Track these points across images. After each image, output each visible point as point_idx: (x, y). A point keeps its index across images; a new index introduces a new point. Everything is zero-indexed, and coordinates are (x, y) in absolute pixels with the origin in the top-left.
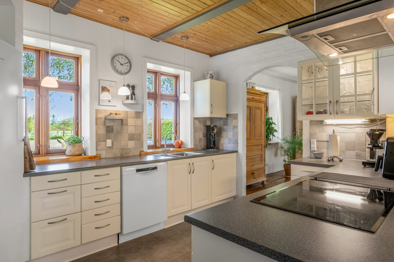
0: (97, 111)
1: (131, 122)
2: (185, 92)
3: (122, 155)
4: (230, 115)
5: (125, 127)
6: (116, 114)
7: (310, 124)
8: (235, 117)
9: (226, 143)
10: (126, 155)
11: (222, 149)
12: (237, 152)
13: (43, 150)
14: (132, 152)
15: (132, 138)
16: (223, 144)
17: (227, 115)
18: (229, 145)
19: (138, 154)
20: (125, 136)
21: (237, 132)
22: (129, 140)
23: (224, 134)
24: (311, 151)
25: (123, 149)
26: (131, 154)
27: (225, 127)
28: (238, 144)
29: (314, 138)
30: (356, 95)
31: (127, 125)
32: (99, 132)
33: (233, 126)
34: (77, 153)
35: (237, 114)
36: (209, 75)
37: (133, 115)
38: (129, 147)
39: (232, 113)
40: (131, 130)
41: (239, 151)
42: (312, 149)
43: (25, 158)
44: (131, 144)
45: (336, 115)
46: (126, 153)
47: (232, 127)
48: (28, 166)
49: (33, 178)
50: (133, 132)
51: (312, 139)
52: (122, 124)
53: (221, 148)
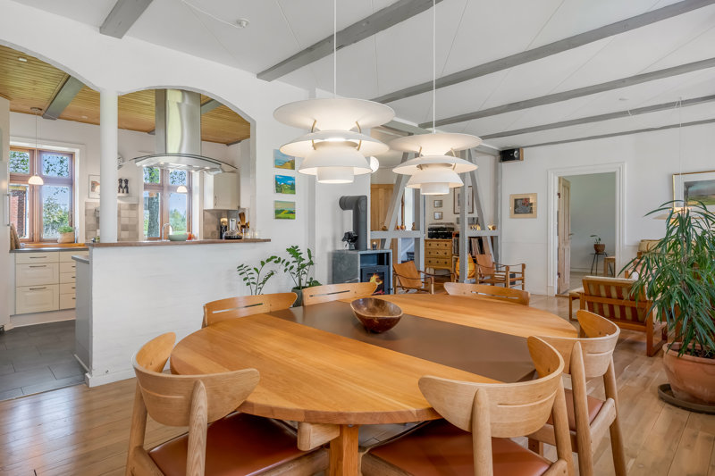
0: (86, 203)
13: (36, 238)
32: (89, 223)
34: (68, 241)
43: (11, 239)
48: (14, 245)
49: (17, 254)
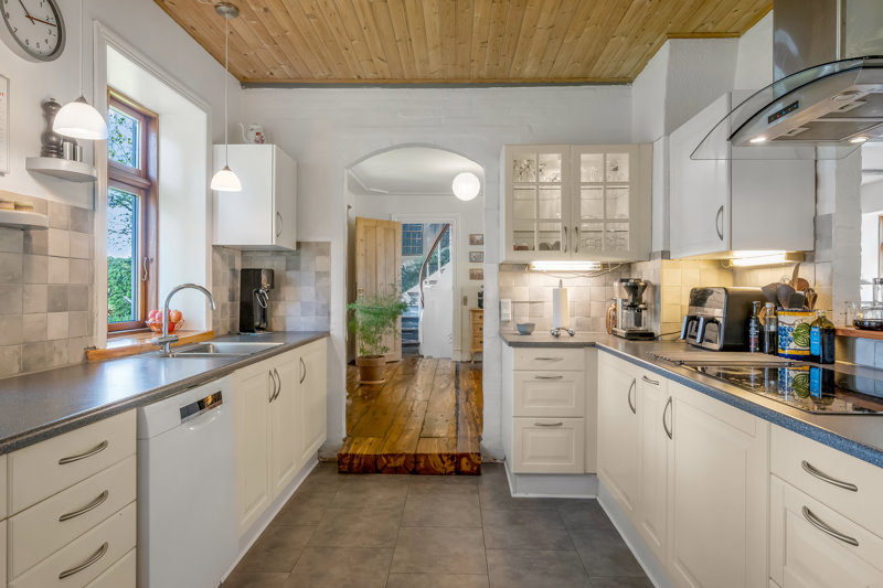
1: (57, 241)
2: (227, 168)
3: (25, 367)
4: (308, 243)
5: (37, 259)
6: (17, 207)
7: (500, 270)
8: (323, 249)
9: (292, 312)
10: (40, 368)
11: (280, 329)
12: (327, 334)
14: (61, 354)
15: (60, 300)
16: (283, 319)
17: (299, 245)
18: (302, 319)
19: (79, 359)
20: (38, 296)
21: (329, 287)
22: (50, 311)
23: (287, 292)
24: (501, 321)
25: (28, 346)
26: (56, 363)
27: (290, 274)
28: (329, 314)
29: (508, 298)
30: (606, 221)
31: (44, 252)
33: (317, 273)
35: (329, 243)
36: (252, 135)
37: (64, 218)
38: (52, 334)
39: (312, 239)
40: (57, 272)
41: (332, 332)
42: (503, 319)
44: (58, 324)
45: (573, 253)
46: (41, 359)
47: (314, 273)
50: (65, 281)
51: (504, 298)
52: (27, 249)
53: (276, 326)
